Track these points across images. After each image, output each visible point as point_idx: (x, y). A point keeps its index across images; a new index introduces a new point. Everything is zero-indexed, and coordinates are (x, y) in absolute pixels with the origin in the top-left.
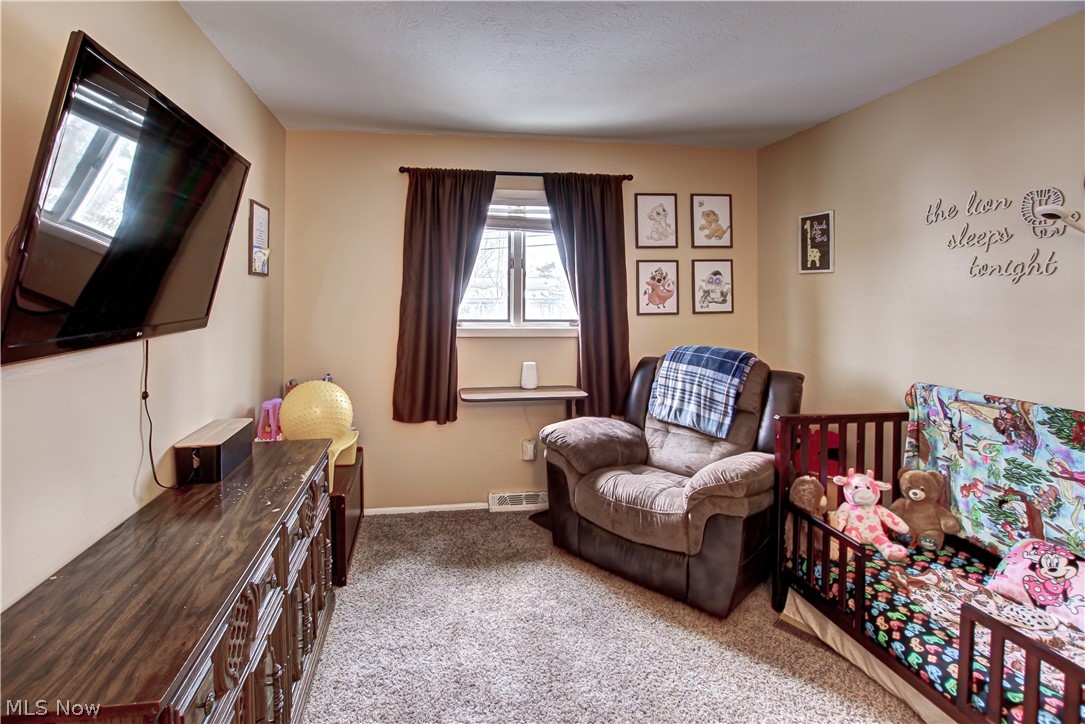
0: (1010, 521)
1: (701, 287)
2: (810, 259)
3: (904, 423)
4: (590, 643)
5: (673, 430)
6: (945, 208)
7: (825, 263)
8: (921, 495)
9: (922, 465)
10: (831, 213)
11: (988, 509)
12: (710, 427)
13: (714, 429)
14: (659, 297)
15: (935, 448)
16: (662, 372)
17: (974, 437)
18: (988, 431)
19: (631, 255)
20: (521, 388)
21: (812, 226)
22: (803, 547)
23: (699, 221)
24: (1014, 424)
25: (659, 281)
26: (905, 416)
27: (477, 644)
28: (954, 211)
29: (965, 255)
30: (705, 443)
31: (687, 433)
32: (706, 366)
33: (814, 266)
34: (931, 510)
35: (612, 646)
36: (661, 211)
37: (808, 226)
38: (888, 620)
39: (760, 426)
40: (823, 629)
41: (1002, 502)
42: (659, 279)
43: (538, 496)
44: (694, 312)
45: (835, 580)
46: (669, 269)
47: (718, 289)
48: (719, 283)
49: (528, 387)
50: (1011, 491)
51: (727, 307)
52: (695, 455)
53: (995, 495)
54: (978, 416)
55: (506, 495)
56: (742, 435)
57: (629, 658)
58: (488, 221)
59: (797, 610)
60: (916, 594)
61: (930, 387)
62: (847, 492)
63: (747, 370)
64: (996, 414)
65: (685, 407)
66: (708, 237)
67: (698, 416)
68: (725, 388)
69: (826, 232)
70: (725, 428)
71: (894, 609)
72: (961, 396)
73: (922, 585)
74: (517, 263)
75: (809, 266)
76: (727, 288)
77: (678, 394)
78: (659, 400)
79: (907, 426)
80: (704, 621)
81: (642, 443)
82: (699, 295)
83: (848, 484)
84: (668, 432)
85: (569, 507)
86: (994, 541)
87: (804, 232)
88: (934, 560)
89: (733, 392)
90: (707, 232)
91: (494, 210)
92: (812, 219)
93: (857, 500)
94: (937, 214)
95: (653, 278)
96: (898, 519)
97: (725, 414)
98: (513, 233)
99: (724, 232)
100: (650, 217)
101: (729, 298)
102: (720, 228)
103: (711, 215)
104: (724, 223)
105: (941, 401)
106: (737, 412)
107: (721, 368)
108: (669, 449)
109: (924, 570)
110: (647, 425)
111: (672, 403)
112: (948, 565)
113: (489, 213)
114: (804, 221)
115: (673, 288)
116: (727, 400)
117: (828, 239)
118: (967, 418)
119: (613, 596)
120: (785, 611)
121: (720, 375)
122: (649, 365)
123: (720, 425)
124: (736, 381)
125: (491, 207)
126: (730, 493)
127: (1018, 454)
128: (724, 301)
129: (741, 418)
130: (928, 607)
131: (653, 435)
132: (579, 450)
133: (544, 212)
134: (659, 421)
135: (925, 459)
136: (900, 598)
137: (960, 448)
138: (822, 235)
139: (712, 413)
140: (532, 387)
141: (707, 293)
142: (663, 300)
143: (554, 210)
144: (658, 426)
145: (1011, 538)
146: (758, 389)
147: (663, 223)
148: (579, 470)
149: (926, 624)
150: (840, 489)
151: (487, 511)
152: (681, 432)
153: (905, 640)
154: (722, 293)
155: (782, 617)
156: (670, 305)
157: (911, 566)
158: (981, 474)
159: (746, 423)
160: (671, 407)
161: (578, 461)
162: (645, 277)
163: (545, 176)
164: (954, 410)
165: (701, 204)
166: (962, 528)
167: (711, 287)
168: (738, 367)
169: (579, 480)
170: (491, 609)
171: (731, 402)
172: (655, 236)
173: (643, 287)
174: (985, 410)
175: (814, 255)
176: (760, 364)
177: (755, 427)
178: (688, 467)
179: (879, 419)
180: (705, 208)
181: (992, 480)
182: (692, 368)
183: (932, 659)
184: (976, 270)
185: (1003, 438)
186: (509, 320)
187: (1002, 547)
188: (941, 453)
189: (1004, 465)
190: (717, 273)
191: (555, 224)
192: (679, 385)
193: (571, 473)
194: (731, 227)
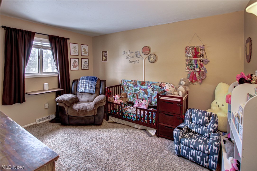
0: (135, 97)
1: (83, 64)
2: (104, 59)
3: (121, 86)
4: (81, 138)
5: (84, 94)
6: (125, 52)
7: (106, 60)
8: (124, 96)
9: (123, 92)
10: (107, 51)
11: (132, 96)
12: (91, 92)
13: (92, 92)
14: (75, 66)
15: (125, 89)
16: (80, 82)
17: (130, 86)
18: (132, 85)
19: (69, 57)
20: (44, 90)
21: (104, 53)
22: (112, 108)
23: (82, 50)
24: (135, 84)
25: (75, 63)
26: (121, 85)
27: (57, 149)
28: (127, 53)
29: (128, 60)
30: (91, 95)
31: (87, 94)
32: (89, 80)
33: (104, 61)
34: (125, 98)
35: (85, 136)
36: (75, 47)
37: (103, 53)
38: (126, 114)
39: (100, 90)
40: (115, 120)
41: (134, 95)
42: (75, 62)
43: (49, 117)
44: (82, 70)
45: (118, 112)
46: (77, 60)
47: (86, 65)
48: (86, 63)
49: (47, 89)
50: (135, 93)
51: (88, 68)
52: (89, 98)
53: (133, 94)
54: (131, 83)
55: (41, 119)
56: (97, 93)
57: (89, 137)
58: (33, 46)
59: (111, 119)
60: (127, 110)
61: (124, 80)
62: (115, 98)
63: (97, 80)
64: (133, 83)
65: (86, 89)
66: (84, 54)
67: (89, 90)
68: (94, 83)
69: (106, 54)
70: (94, 91)
71: (126, 113)
72: (129, 81)
73: (127, 109)
74: (40, 58)
75: (103, 60)
76: (88, 64)
77: (84, 86)
78: (80, 88)
79: (121, 87)
80: (98, 127)
81: (77, 98)
82: (83, 66)
83: (115, 97)
84: (82, 94)
85: (66, 115)
86: (133, 101)
87: (102, 54)
88: (127, 106)
89: (95, 84)
90: (84, 52)
91: (35, 43)
92: (104, 52)
93: (117, 99)
94: (124, 53)
95: (74, 62)
96: (122, 101)
97: (94, 89)
98: (39, 50)
99: (87, 53)
100: (73, 48)
101: (88, 66)
102: (86, 52)
103: (84, 49)
104: (87, 51)
105: (126, 82)
106: (96, 88)
107: (92, 80)
108: (83, 98)
109: (126, 107)
110: (77, 94)
111: (83, 88)
112: (128, 106)
113: (33, 44)
114: (102, 52)
115: (78, 64)
116: (94, 86)
117: (107, 56)
118: (129, 84)
119: (80, 129)
120: (109, 120)
121: (92, 82)
122: (76, 81)
123: (93, 91)
124: (96, 82)
125: (34, 42)
126: (102, 102)
127: (136, 88)
128: (87, 67)
129: (97, 89)
130: (129, 111)
131: (79, 96)
132: (68, 101)
133: (48, 45)
134: (80, 92)
135: (124, 91)
136: (126, 111)
137: (128, 88)
138: (106, 55)
139: (92, 89)
140: (48, 89)
141: (84, 65)
142: (76, 67)
143: (51, 45)
144: (80, 94)
145: (135, 100)
146: (99, 83)
147: (76, 50)
148: (68, 105)
149: (130, 113)
150: (114, 98)
151: (36, 124)
152: (85, 94)
153: (129, 116)
154: (87, 65)
155: (109, 121)
156: (77, 68)
157: (125, 107)
158: (131, 92)
159: (98, 90)
160: (83, 89)
161: (68, 103)
162: (72, 62)
163: (49, 36)
164: (128, 83)
165: (83, 47)
166: (129, 100)
167: (85, 64)
168: (95, 80)
169: (68, 108)
170: (55, 142)
171: (95, 86)
172: (74, 53)
173: (72, 64)
174: (131, 82)
175: (104, 58)
176: (99, 79)
177: (99, 90)
178: (88, 100)
179: (118, 86)
180: (84, 48)
181: (132, 92)
182: (86, 81)
183: (132, 117)
184: (130, 62)
185: (134, 86)
186: (39, 73)
187: (134, 101)
188: (126, 90)
189: (134, 90)
190: (86, 61)
191: (52, 49)
192: (84, 84)
193: (66, 107)
194: (88, 52)
